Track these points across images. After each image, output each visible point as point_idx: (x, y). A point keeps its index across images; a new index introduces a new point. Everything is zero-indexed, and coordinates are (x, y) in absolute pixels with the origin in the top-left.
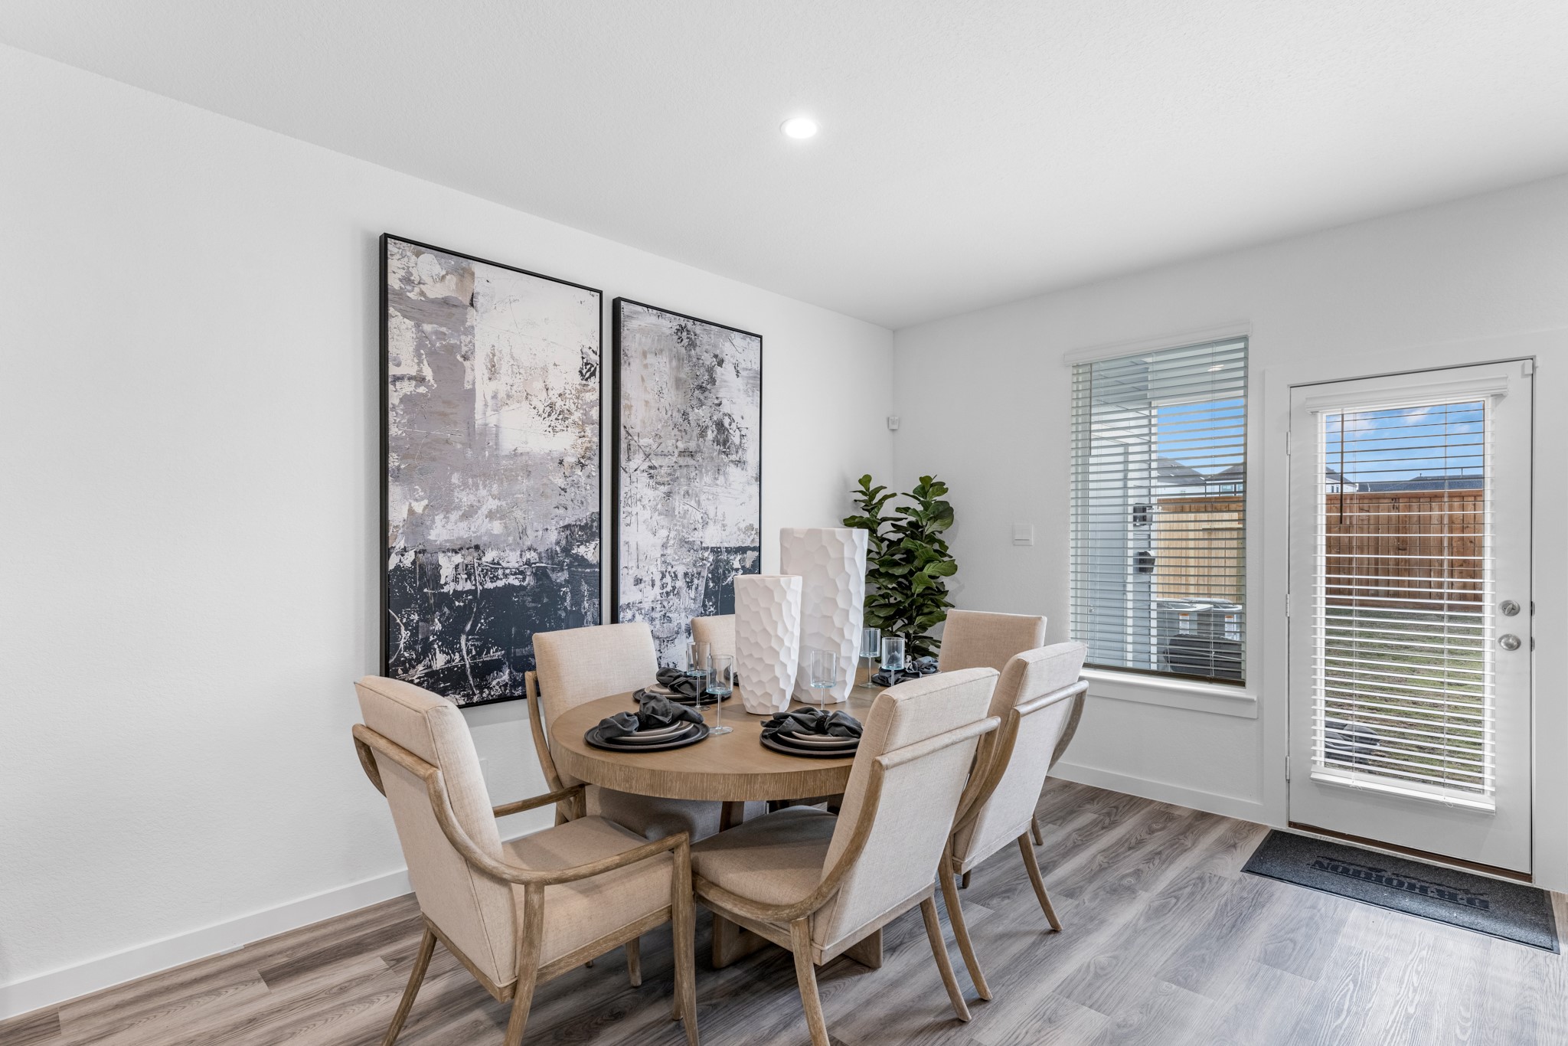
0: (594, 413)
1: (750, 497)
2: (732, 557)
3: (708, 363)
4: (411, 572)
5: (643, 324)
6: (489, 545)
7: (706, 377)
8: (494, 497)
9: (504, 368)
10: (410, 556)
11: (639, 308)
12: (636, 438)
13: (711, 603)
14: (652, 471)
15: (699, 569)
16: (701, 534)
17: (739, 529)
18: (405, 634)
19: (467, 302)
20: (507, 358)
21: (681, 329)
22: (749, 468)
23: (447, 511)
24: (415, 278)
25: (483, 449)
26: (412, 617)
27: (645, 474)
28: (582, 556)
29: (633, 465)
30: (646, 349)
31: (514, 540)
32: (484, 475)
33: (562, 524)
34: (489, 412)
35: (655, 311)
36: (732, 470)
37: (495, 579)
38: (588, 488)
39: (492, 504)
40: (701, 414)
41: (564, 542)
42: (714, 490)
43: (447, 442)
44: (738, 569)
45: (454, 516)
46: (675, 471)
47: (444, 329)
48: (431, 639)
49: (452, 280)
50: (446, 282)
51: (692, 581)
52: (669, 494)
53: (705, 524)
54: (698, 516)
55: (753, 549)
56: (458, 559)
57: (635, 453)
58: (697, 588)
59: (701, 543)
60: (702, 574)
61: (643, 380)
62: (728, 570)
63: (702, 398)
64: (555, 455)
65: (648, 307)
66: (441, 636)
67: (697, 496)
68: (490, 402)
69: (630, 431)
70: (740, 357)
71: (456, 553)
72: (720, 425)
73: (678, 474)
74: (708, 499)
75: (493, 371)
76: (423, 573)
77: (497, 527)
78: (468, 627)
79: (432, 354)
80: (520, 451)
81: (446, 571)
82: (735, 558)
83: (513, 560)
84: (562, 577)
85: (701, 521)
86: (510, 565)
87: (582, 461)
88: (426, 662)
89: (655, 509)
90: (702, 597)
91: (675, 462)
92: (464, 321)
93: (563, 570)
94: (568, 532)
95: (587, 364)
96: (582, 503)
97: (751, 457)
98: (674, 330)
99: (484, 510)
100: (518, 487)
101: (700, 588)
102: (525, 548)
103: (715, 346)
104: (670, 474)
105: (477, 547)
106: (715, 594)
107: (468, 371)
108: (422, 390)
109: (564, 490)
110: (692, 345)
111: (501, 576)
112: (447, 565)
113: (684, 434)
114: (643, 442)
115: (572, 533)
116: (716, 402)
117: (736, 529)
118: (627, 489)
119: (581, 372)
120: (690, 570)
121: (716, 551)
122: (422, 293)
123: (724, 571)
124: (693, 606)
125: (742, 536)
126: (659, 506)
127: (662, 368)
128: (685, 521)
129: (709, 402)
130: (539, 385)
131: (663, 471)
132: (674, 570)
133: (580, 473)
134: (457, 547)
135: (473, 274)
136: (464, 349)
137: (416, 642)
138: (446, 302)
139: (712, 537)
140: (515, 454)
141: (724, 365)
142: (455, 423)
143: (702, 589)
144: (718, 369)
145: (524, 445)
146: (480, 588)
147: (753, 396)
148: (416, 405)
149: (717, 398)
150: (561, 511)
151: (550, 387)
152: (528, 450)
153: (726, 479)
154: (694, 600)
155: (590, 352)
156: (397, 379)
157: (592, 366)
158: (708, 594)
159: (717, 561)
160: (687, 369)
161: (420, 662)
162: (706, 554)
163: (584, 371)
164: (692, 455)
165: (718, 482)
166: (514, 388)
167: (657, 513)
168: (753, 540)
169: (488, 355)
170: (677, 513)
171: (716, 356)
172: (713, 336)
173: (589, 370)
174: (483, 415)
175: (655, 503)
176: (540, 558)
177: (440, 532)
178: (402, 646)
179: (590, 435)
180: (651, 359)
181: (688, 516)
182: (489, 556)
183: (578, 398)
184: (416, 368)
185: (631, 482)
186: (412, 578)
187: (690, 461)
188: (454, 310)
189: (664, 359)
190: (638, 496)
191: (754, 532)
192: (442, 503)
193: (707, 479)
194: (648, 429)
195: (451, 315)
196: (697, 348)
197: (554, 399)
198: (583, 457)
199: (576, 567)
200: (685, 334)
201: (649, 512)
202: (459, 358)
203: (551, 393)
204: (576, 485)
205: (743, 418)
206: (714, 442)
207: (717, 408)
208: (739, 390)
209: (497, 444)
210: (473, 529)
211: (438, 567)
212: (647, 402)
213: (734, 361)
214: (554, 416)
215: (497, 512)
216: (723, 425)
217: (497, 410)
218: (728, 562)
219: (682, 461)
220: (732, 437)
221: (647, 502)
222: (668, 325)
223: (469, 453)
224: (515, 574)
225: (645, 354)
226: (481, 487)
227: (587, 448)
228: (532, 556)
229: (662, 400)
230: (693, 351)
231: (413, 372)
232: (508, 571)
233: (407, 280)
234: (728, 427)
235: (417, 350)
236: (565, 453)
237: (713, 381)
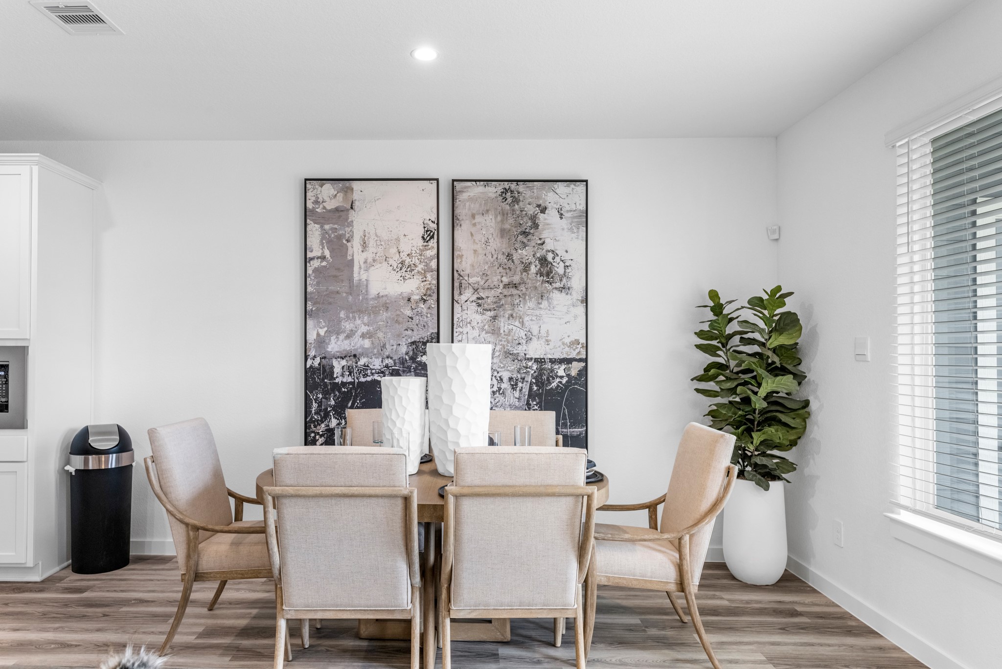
0: (434, 264)
1: (576, 317)
2: (557, 367)
3: (532, 213)
4: (318, 370)
5: (472, 194)
6: (362, 354)
7: (530, 224)
8: (365, 324)
9: (371, 243)
10: (318, 360)
11: (469, 184)
12: (466, 278)
13: (535, 403)
14: (480, 301)
15: (523, 376)
16: (525, 347)
17: (563, 344)
18: (315, 405)
19: (349, 207)
20: (373, 236)
21: (506, 191)
22: (574, 293)
23: (338, 334)
24: (320, 200)
25: (359, 295)
26: (319, 396)
27: (474, 304)
28: (425, 363)
29: (464, 298)
30: (474, 212)
31: (378, 351)
32: (359, 311)
33: (410, 341)
34: (362, 272)
35: (482, 183)
36: (556, 296)
37: (365, 375)
38: (429, 315)
39: (364, 329)
40: (526, 254)
41: (411, 353)
42: (537, 312)
43: (338, 292)
44: (563, 377)
45: (342, 337)
46: (500, 300)
47: (336, 226)
48: (329, 409)
49: (340, 196)
50: (337, 198)
51: (516, 384)
52: (494, 318)
53: (529, 340)
54: (522, 334)
55: (580, 360)
56: (344, 362)
57: (465, 289)
58: (521, 390)
59: (525, 354)
60: (526, 379)
61: (472, 235)
62: (551, 377)
63: (525, 240)
64: (405, 295)
65: (476, 181)
66: (334, 408)
67: (520, 318)
68: (363, 266)
69: (462, 273)
70: (564, 203)
71: (343, 359)
72: (543, 261)
73: (503, 302)
74: (531, 320)
75: (364, 246)
76: (324, 371)
77: (367, 343)
78: (350, 405)
79: (330, 242)
80: (381, 294)
81: (337, 370)
82: (559, 367)
85: (524, 337)
86: (375, 367)
87: (424, 298)
88: (326, 422)
89: (483, 329)
90: (526, 397)
91: (501, 293)
92: (347, 219)
93: (410, 372)
94: (414, 346)
95: (427, 231)
96: (424, 326)
97: (577, 283)
98: (499, 193)
99: (359, 333)
100: (380, 317)
101: (524, 390)
102: (385, 356)
103: (538, 198)
104: (495, 303)
105: (355, 356)
106: (540, 395)
107: (350, 248)
108: (324, 264)
109: (412, 318)
110: (516, 201)
111: (369, 374)
112: (338, 366)
113: (508, 270)
114: (472, 280)
115: (417, 347)
116: (539, 242)
117: (560, 343)
118: (459, 316)
119: (423, 237)
120: (515, 376)
121: (539, 361)
122: (324, 208)
123: (548, 378)
124: (517, 404)
125: (567, 349)
126: (486, 327)
127: (490, 223)
128: (510, 338)
129: (532, 243)
130: (393, 250)
131: (489, 300)
132: (499, 375)
133: (423, 306)
134: (343, 356)
135: (352, 189)
136: (347, 235)
137: (320, 410)
138: (337, 210)
139: (536, 350)
140: (378, 296)
141: (547, 212)
142: (342, 281)
143: (526, 391)
144: (541, 216)
145: (384, 291)
146: (357, 381)
147: (578, 232)
148: (321, 273)
149: (540, 239)
150: (409, 332)
151: (401, 250)
152: (387, 293)
153: (550, 304)
154: (519, 399)
155: (430, 223)
156: (312, 259)
157: (431, 231)
158: (531, 395)
159: (540, 371)
160: (511, 221)
161: (323, 422)
162: (530, 364)
163: (425, 237)
164: (515, 286)
165: (541, 306)
166: (378, 255)
167: (484, 332)
168: (579, 353)
169: (361, 237)
170: (502, 331)
171: (539, 206)
172: (535, 191)
173: (429, 235)
174: (359, 274)
175: (482, 324)
176: (395, 363)
177: (335, 346)
178: (313, 412)
179: (430, 279)
180: (478, 219)
181: (512, 334)
182: (362, 361)
183: (421, 255)
184: (321, 251)
185: (463, 310)
186: (318, 373)
187: (514, 291)
188: (342, 213)
189: (490, 217)
190: (468, 321)
191: (580, 346)
192: (335, 330)
193: (531, 304)
194: (477, 270)
195: (340, 217)
196: (521, 204)
197: (404, 258)
198: (425, 295)
199: (420, 370)
200: (509, 194)
201: (478, 331)
202: (345, 242)
203: (402, 254)
204: (420, 314)
205: (567, 252)
206: (537, 274)
207: (540, 247)
208: (563, 229)
209: (367, 291)
210: (352, 344)
211: (332, 367)
212: (475, 251)
213: (557, 207)
214: (404, 269)
215: (367, 333)
216: (546, 260)
217: (367, 270)
218: (552, 370)
219: (506, 292)
220: (556, 269)
221: (476, 324)
222: (493, 191)
223: (350, 298)
224: (379, 373)
225: (473, 216)
226: (357, 319)
227: (428, 289)
228: (389, 362)
229: (488, 247)
230: (516, 206)
231: (319, 254)
232: (374, 371)
234: (552, 261)
235: (321, 241)
236: (412, 293)
237: (536, 226)
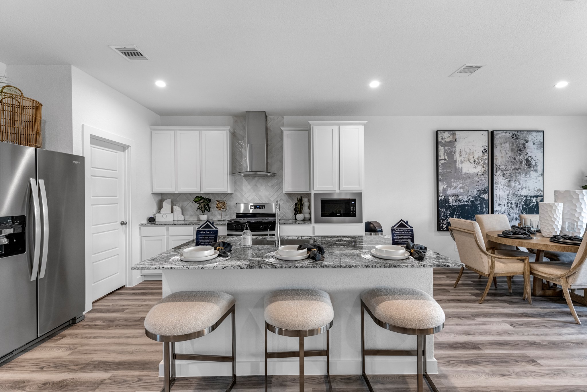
0: (486, 162)
1: (539, 180)
2: (532, 199)
3: (523, 143)
4: (443, 200)
5: (501, 136)
6: (460, 195)
7: (522, 147)
8: (461, 184)
9: (463, 154)
10: (443, 197)
11: (500, 132)
12: (499, 167)
13: (524, 212)
14: (504, 175)
15: (520, 202)
16: (520, 192)
17: (535, 190)
18: (442, 213)
19: (454, 141)
20: (464, 151)
21: (513, 135)
22: (538, 172)
23: (451, 187)
24: (444, 138)
25: (458, 173)
26: (444, 210)
27: (502, 176)
28: (483, 198)
29: (498, 174)
30: (501, 142)
31: (466, 194)
32: (459, 179)
33: (478, 190)
34: (460, 165)
35: (504, 132)
36: (532, 173)
37: (461, 202)
38: (485, 180)
39: (461, 185)
40: (521, 157)
41: (478, 194)
42: (525, 179)
43: (450, 172)
44: (535, 202)
45: (452, 188)
46: (511, 174)
47: (450, 148)
48: (448, 215)
49: (451, 136)
50: (450, 137)
51: (517, 205)
52: (509, 181)
53: (522, 189)
54: (520, 187)
55: (541, 196)
56: (453, 198)
57: (498, 171)
58: (519, 207)
59: (521, 194)
60: (521, 203)
61: (501, 151)
62: (530, 202)
63: (520, 153)
64: (476, 173)
65: (502, 131)
66: (450, 214)
67: (519, 181)
68: (460, 162)
69: (497, 165)
70: (535, 139)
71: (453, 196)
72: (527, 160)
73: (512, 175)
74: (523, 182)
75: (461, 155)
76: (446, 201)
77: (462, 191)
78: (455, 213)
79: (447, 153)
80: (467, 173)
81: (451, 201)
82: (533, 199)
83: (465, 198)
84: (478, 203)
85: (520, 188)
86: (465, 199)
87: (483, 174)
88: (447, 220)
89: (505, 185)
90: (521, 210)
91: (512, 172)
92: (454, 145)
93: (478, 201)
94: (479, 192)
95: (484, 149)
96: (483, 184)
97: (539, 168)
98: (511, 135)
99: (459, 187)
100: (467, 181)
101: (520, 207)
102: (468, 195)
103: (525, 137)
104: (510, 176)
105: (457, 195)
106: (526, 209)
107: (455, 156)
108: (445, 162)
109: (478, 181)
110: (517, 138)
111: (463, 202)
112: (451, 199)
113: (514, 164)
114: (501, 167)
115: (481, 192)
116: (526, 153)
117: (534, 190)
118: (496, 180)
119: (482, 152)
120: (517, 202)
121: (526, 197)
122: (445, 141)
123: (529, 203)
124: (518, 212)
125: (536, 192)
126: (506, 184)
127: (507, 147)
128: (515, 188)
129: (523, 154)
130: (472, 157)
131: (507, 175)
132: (511, 202)
133: (482, 177)
134: (453, 195)
135: (456, 134)
136: (454, 151)
137: (445, 215)
138: (450, 142)
139: (525, 192)
140: (466, 174)
141: (528, 142)
142: (452, 168)
143: (521, 207)
144: (527, 144)
145: (468, 171)
146: (458, 204)
147: (540, 150)
148: (444, 165)
149: (526, 152)
150: (478, 187)
151: (474, 157)
152: (469, 172)
153: (530, 176)
154: (518, 210)
155: (485, 146)
156: (440, 160)
157: (486, 150)
158: (523, 209)
159: (526, 200)
160: (515, 145)
161: (445, 220)
162: (522, 198)
163: (483, 151)
164: (517, 170)
165: (527, 177)
166: (466, 158)
167: (505, 186)
168: (540, 194)
169: (459, 152)
170: (512, 186)
171: (526, 140)
172: (524, 135)
173: (485, 151)
174: (458, 166)
175: (505, 183)
176: (472, 198)
177: (450, 192)
178: (442, 216)
179: (485, 167)
180: (503, 145)
181: (516, 187)
182: (460, 197)
183: (482, 158)
184: (444, 157)
185: (497, 178)
186: (444, 202)
187: (517, 171)
188: (452, 143)
189: (508, 144)
190: (500, 182)
191: (541, 191)
192: (450, 186)
193: (523, 176)
194: (503, 164)
195: (451, 144)
196: (519, 139)
197: (475, 159)
198: (483, 173)
199: (482, 200)
201: (503, 186)
202: (453, 153)
203: (474, 158)
204: (481, 180)
205: (536, 157)
206: (525, 165)
207: (526, 155)
208: (535, 149)
209: (461, 172)
210: (456, 191)
211: (449, 200)
212: (502, 157)
213: (533, 140)
214: (475, 164)
215: (462, 187)
216: (528, 160)
217: (461, 164)
218: (530, 200)
219: (513, 172)
220: (532, 163)
221: (502, 183)
222: (508, 135)
223: (455, 174)
224: (466, 201)
225: (501, 144)
226: (458, 182)
227: (484, 171)
228: (470, 197)
229: (507, 155)
230: (517, 140)
231: (444, 158)
232: (464, 201)
233: (442, 139)
234: (530, 160)
235: (444, 153)
236: (479, 173)
237: (524, 147)
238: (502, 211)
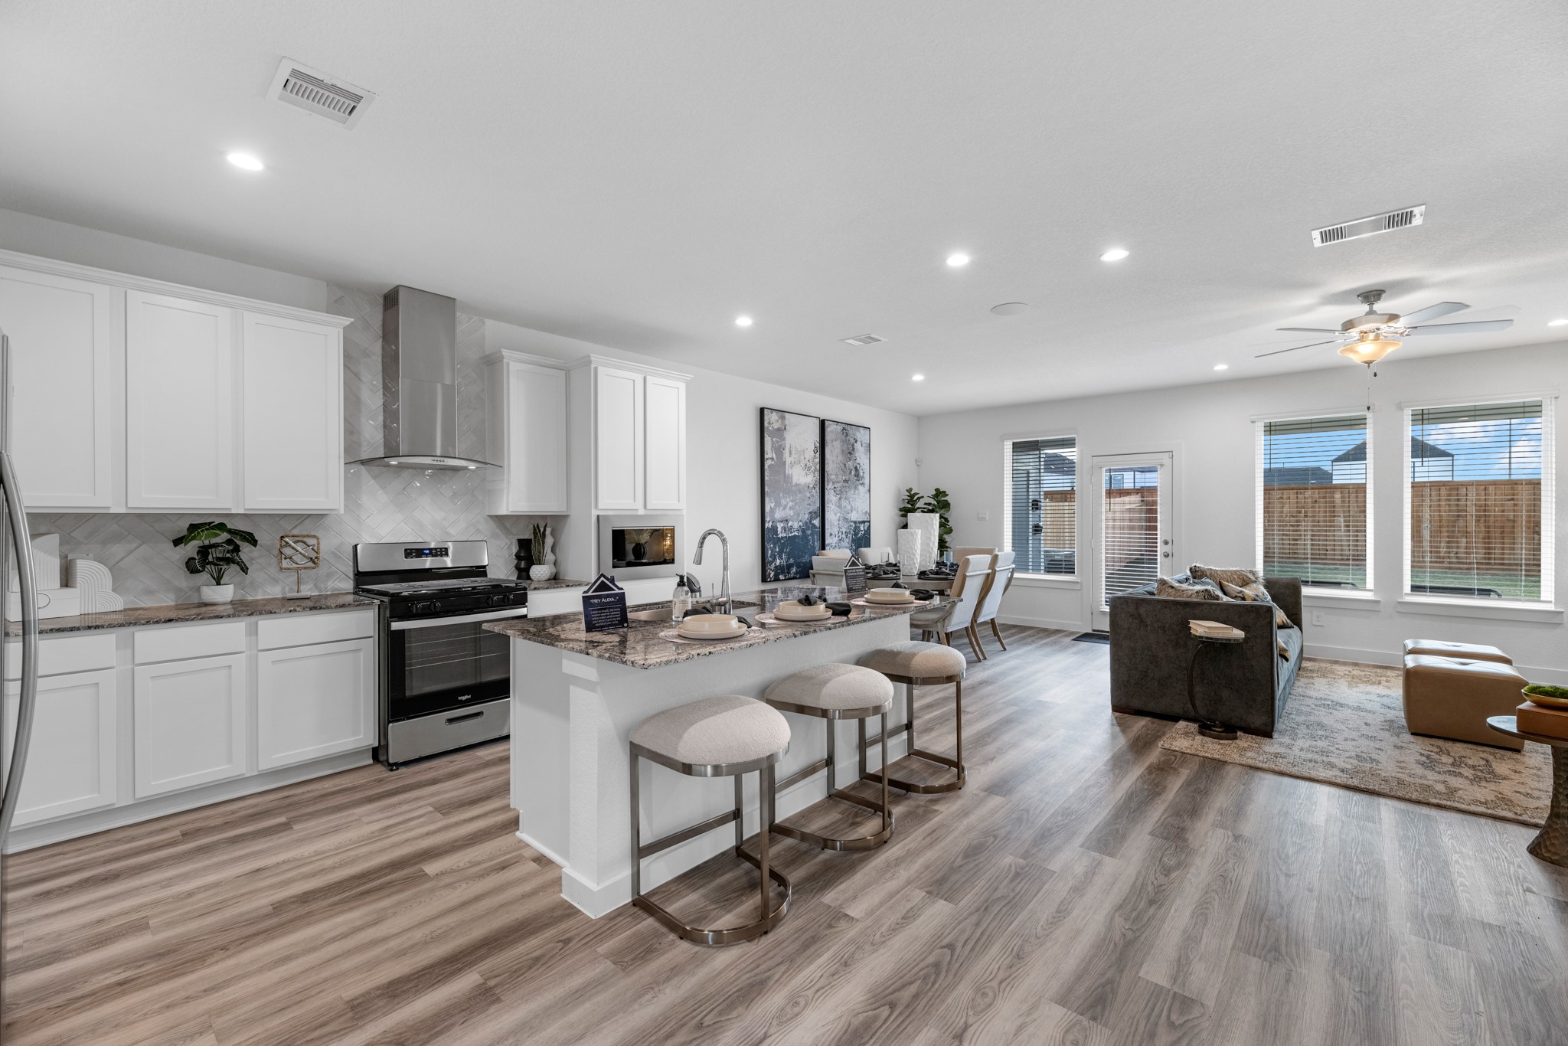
0: (817, 467)
1: (866, 499)
3: (852, 442)
4: (769, 529)
5: (831, 429)
6: (789, 520)
7: (852, 448)
8: (791, 501)
9: (793, 452)
10: (769, 524)
11: (830, 422)
12: (829, 476)
13: (853, 545)
14: (834, 489)
15: (850, 530)
16: (850, 515)
18: (770, 552)
19: (784, 428)
20: (794, 448)
21: (844, 429)
22: (866, 486)
23: (779, 507)
24: (772, 422)
25: (788, 483)
26: (770, 545)
27: (833, 491)
28: (814, 524)
29: (829, 487)
30: (832, 438)
31: (796, 518)
32: (789, 493)
33: (808, 511)
35: (835, 423)
36: (860, 488)
37: (791, 532)
38: (816, 497)
39: (790, 504)
40: (850, 463)
41: (808, 519)
42: (854, 496)
43: (779, 481)
44: (863, 530)
45: (781, 509)
47: (778, 440)
49: (780, 420)
50: (778, 421)
51: (848, 535)
52: (840, 498)
53: (852, 511)
54: (849, 508)
55: (868, 522)
56: (782, 525)
57: (829, 482)
58: (849, 538)
59: (850, 519)
60: (851, 532)
61: (831, 451)
62: (859, 530)
63: (850, 457)
64: (807, 484)
65: (833, 421)
66: (778, 553)
67: (849, 499)
68: (790, 465)
69: (828, 473)
70: (862, 438)
71: (782, 522)
72: (856, 468)
73: (843, 490)
74: (852, 500)
75: (790, 453)
76: (772, 530)
77: (792, 513)
78: (785, 550)
79: (774, 449)
81: (779, 529)
82: (861, 525)
83: (796, 526)
84: (809, 532)
85: (850, 510)
87: (814, 486)
88: (775, 562)
90: (852, 540)
91: (842, 485)
92: (783, 436)
93: (808, 530)
94: (809, 515)
95: (814, 447)
96: (814, 503)
97: (866, 481)
98: (842, 429)
100: (797, 497)
101: (851, 537)
102: (799, 521)
103: (854, 434)
104: (840, 490)
105: (787, 520)
106: (858, 539)
107: (784, 454)
108: (773, 463)
109: (809, 498)
110: (847, 435)
111: (793, 532)
112: (780, 526)
113: (844, 473)
114: (831, 477)
115: (811, 515)
116: (855, 458)
117: (862, 513)
118: (827, 497)
120: (847, 530)
121: (855, 522)
122: (772, 427)
124: (847, 546)
125: (864, 516)
126: (837, 503)
127: (837, 444)
128: (845, 510)
129: (853, 459)
130: (802, 457)
131: (838, 489)
132: (842, 530)
133: (814, 491)
134: (782, 520)
135: (785, 417)
136: (783, 446)
137: (770, 555)
138: (778, 429)
139: (854, 516)
140: (797, 485)
141: (857, 442)
142: (781, 474)
144: (855, 445)
145: (799, 481)
146: (788, 535)
147: (867, 455)
148: (770, 468)
150: (808, 506)
151: (806, 457)
152: (800, 483)
153: (858, 492)
154: (848, 543)
155: (816, 443)
156: (767, 459)
157: (817, 448)
159: (855, 527)
160: (845, 446)
162: (852, 524)
163: (814, 451)
164: (847, 482)
165: (855, 493)
166: (796, 459)
167: (836, 506)
168: (868, 518)
169: (789, 448)
170: (843, 507)
171: (854, 439)
172: (853, 430)
173: (816, 450)
174: (788, 471)
175: (835, 502)
176: (803, 525)
177: (778, 515)
178: (767, 556)
179: (816, 476)
180: (833, 443)
181: (846, 508)
182: (790, 524)
183: (813, 461)
184: (770, 454)
185: (828, 494)
186: (769, 532)
187: (847, 485)
188: (781, 432)
190: (830, 500)
191: (868, 514)
192: (778, 504)
193: (852, 492)
194: (833, 472)
195: (780, 434)
196: (849, 437)
197: (807, 462)
199: (813, 528)
200: (845, 431)
201: (834, 506)
202: (782, 450)
203: (806, 460)
204: (812, 496)
205: (863, 464)
206: (854, 476)
207: (855, 461)
208: (862, 453)
209: (791, 481)
210: (786, 513)
211: (777, 528)
212: (832, 461)
213: (860, 440)
214: (806, 469)
215: (792, 507)
217: (791, 468)
218: (859, 527)
219: (844, 485)
220: (860, 473)
221: (833, 502)
222: (840, 428)
223: (785, 484)
224: (797, 531)
225: (832, 441)
226: (788, 498)
227: (815, 481)
228: (801, 524)
229: (838, 459)
230: (847, 438)
231: (770, 456)
232: (795, 530)
233: (769, 423)
234: (859, 469)
235: (770, 448)
236: (809, 484)
237: (853, 450)
238: (834, 545)
